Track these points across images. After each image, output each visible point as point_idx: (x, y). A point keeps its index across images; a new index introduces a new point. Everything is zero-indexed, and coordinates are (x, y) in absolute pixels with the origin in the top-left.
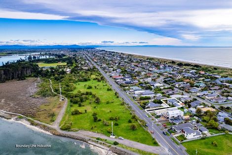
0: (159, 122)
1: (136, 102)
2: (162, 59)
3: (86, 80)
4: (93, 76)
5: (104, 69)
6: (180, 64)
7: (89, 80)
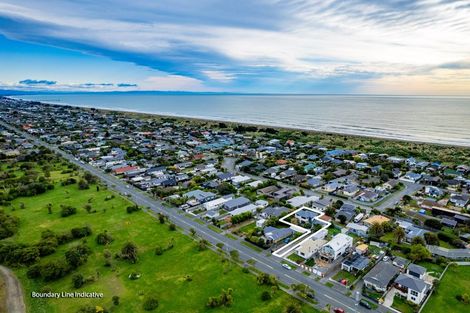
0: (326, 275)
1: (229, 232)
2: (195, 120)
3: (40, 190)
4: (56, 176)
5: (74, 152)
6: (240, 129)
7: (51, 188)
